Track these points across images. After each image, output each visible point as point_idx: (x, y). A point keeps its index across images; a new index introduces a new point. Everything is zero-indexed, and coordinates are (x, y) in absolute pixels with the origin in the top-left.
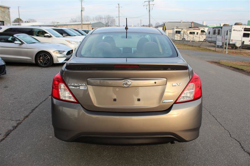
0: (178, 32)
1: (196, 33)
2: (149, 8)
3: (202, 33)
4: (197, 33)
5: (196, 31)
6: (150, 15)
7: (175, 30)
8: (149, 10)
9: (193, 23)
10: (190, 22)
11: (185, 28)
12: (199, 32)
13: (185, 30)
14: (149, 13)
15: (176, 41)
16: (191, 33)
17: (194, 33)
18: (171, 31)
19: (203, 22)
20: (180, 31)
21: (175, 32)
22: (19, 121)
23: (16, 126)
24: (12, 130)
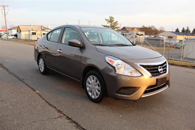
2: (5, 12)
6: (5, 19)
7: (31, 32)
8: (5, 14)
9: (42, 27)
10: (40, 26)
11: (39, 30)
13: (40, 32)
14: (5, 17)
16: (44, 34)
18: (27, 33)
19: (48, 26)
20: (35, 33)
21: (31, 33)
22: (63, 117)
23: (70, 121)
24: (76, 125)
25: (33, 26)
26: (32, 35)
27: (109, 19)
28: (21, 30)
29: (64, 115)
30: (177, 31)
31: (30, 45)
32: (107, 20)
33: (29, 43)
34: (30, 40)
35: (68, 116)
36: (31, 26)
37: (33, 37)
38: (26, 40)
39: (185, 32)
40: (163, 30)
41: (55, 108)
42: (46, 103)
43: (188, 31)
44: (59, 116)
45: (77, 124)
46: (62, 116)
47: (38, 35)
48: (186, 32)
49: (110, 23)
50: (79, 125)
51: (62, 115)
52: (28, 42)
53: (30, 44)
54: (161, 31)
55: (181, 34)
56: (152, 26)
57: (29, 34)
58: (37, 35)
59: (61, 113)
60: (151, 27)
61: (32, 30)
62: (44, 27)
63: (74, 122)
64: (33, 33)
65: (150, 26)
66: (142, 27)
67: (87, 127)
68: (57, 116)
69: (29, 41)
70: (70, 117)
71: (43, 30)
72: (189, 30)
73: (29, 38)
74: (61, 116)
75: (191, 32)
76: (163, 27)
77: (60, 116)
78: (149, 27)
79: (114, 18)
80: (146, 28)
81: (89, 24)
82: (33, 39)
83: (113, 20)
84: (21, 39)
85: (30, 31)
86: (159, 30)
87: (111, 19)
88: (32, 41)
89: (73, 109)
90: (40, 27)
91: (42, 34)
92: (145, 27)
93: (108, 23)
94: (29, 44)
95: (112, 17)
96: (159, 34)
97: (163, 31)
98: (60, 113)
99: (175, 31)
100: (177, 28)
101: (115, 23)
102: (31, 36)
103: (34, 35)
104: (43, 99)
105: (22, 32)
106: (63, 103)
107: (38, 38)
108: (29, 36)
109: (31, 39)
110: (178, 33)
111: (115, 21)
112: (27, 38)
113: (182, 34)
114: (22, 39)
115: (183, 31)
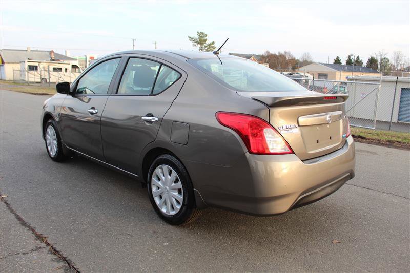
0: (33, 68)
1: (63, 70)
3: (74, 69)
4: (66, 69)
5: (63, 67)
7: (27, 64)
9: (52, 54)
10: (48, 51)
11: (45, 61)
12: (69, 67)
13: (45, 65)
15: (33, 83)
16: (55, 69)
17: (60, 69)
18: (18, 67)
19: (66, 52)
20: (37, 67)
21: (26, 67)
22: (44, 249)
23: (56, 257)
24: (67, 265)
25: (31, 51)
26: (30, 72)
27: (198, 37)
28: (5, 61)
29: (48, 244)
30: (337, 61)
31: (23, 92)
32: (193, 39)
33: (22, 88)
34: (23, 83)
35: (54, 246)
36: (26, 51)
37: (30, 75)
38: (15, 82)
39: (353, 64)
40: (309, 61)
41: (33, 230)
42: (16, 220)
43: (358, 62)
44: (35, 248)
45: (69, 264)
46: (42, 247)
47: (43, 72)
48: (355, 65)
49: (199, 46)
50: (73, 264)
51: (43, 245)
52: (19, 86)
53: (22, 90)
54: (306, 63)
55: (344, 68)
56: (286, 53)
57: (22, 70)
58: (40, 71)
59: (42, 241)
60: (284, 53)
61: (29, 59)
62: (56, 54)
63: (64, 259)
64: (32, 68)
65: (282, 52)
66: (264, 54)
67: (89, 268)
68: (31, 247)
69: (22, 85)
70: (57, 250)
71: (54, 60)
72: (360, 60)
73: (22, 78)
74: (40, 248)
75: (365, 64)
76: (308, 54)
77: (37, 247)
78: (279, 53)
79: (206, 36)
80: (274, 56)
81: (156, 48)
82: (31, 80)
83: (205, 38)
84: (5, 80)
85: (23, 63)
86: (301, 60)
87: (200, 37)
88: (29, 85)
89: (71, 231)
90: (48, 53)
91: (51, 69)
92: (272, 55)
93: (195, 45)
94: (20, 92)
95: (202, 33)
96: (301, 69)
97: (310, 63)
98: (38, 242)
99: (332, 63)
100: (338, 57)
101: (209, 45)
102: (26, 73)
103: (33, 72)
104: (12, 211)
105: (6, 65)
106: (54, 218)
107: (43, 77)
108: (23, 73)
109: (27, 80)
110: (338, 66)
111: (208, 42)
112: (18, 78)
113: (346, 68)
114: (7, 79)
115: (349, 62)
